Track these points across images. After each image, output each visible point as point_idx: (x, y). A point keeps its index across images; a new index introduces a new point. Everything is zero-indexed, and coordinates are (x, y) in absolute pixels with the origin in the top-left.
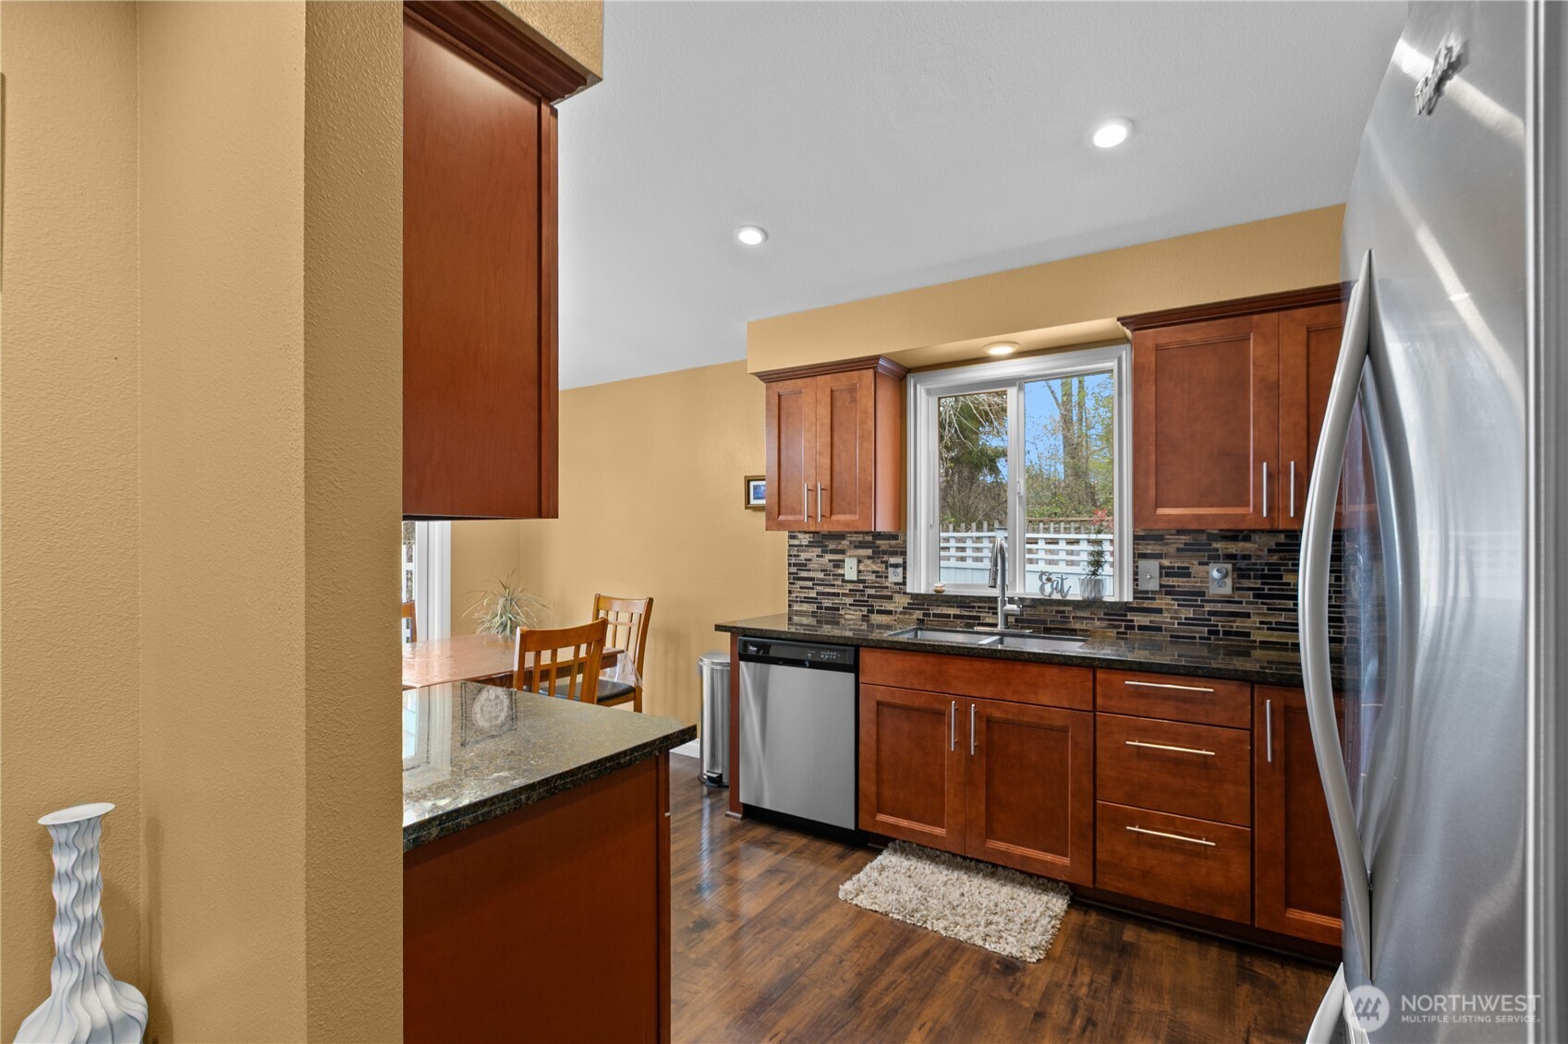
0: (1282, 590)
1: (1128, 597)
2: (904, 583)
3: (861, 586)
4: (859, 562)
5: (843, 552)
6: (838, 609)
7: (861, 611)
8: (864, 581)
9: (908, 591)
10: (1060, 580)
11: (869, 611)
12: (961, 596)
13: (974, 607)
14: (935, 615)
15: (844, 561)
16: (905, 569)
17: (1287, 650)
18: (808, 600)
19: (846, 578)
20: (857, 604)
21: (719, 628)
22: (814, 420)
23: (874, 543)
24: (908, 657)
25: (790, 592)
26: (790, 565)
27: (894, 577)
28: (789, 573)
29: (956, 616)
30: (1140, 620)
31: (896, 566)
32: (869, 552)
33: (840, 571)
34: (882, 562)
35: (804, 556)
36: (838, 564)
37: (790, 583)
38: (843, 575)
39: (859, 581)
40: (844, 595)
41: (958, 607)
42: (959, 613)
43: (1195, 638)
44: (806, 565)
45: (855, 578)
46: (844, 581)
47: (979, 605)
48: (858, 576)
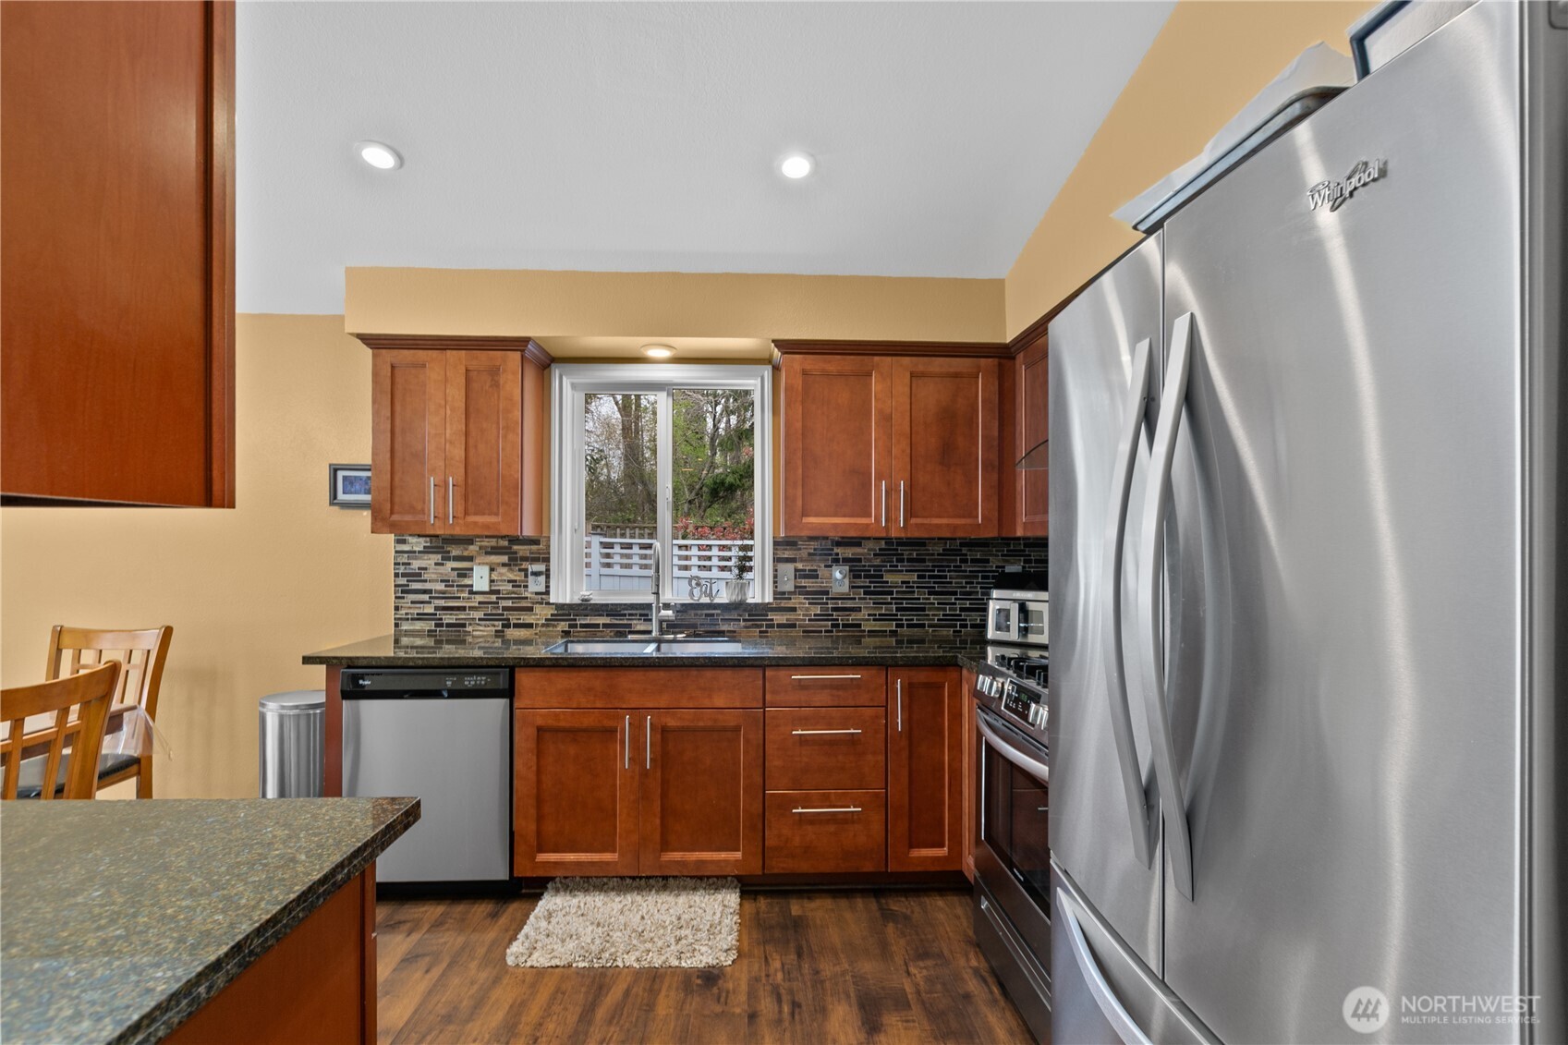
0: (883, 587)
1: (769, 598)
2: (547, 593)
3: (493, 598)
4: (492, 570)
5: (470, 559)
6: (464, 625)
7: (494, 626)
8: (497, 592)
9: (551, 601)
10: (709, 585)
11: (503, 626)
12: (612, 604)
13: (625, 615)
14: (583, 626)
15: (472, 569)
16: (548, 577)
18: (421, 617)
19: (475, 589)
20: (488, 618)
21: (308, 660)
22: (443, 403)
23: (511, 548)
24: (575, 674)
25: (397, 608)
26: (396, 575)
27: (535, 585)
28: (396, 586)
29: (605, 625)
30: (779, 618)
31: (536, 574)
32: (505, 559)
33: (467, 581)
34: (520, 570)
35: (416, 564)
36: (464, 573)
37: (396, 598)
38: (472, 586)
39: (492, 592)
40: (471, 608)
41: (608, 615)
42: (608, 622)
43: (821, 632)
44: (420, 575)
45: (486, 589)
46: (471, 592)
47: (630, 612)
48: (490, 586)
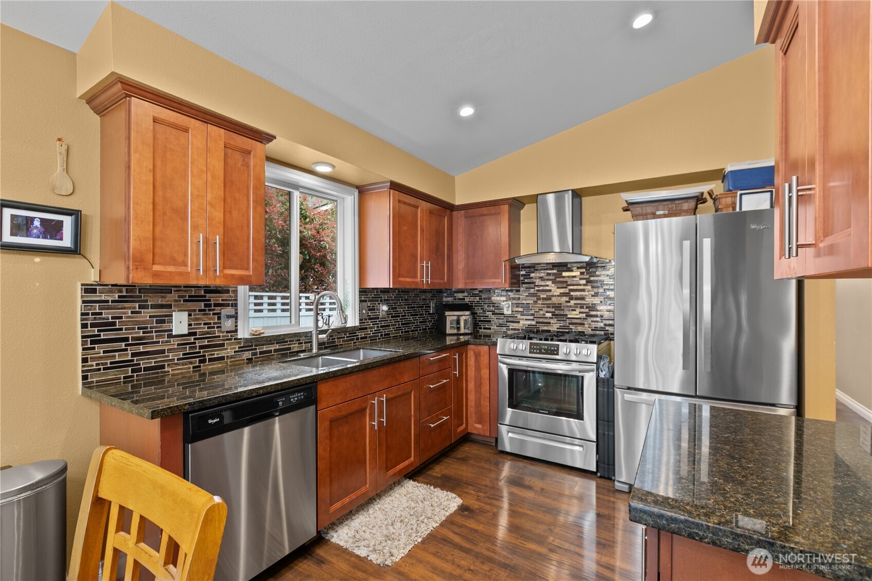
1: (357, 324)
2: (236, 331)
3: (192, 339)
4: (190, 315)
5: (170, 306)
6: (163, 367)
7: (191, 363)
8: (195, 334)
9: (239, 337)
10: (328, 317)
11: (200, 362)
12: (283, 335)
13: (287, 342)
14: (261, 353)
15: (171, 316)
16: (236, 318)
17: (397, 338)
18: (116, 365)
19: (174, 333)
20: (187, 356)
23: (205, 297)
25: (85, 360)
26: (84, 326)
27: (228, 324)
28: (83, 337)
29: (276, 351)
30: (361, 334)
31: (229, 317)
32: (202, 305)
33: (165, 326)
34: (214, 314)
35: (108, 315)
36: (165, 319)
37: (84, 349)
38: (171, 330)
39: (190, 334)
40: (170, 350)
41: (277, 343)
42: (277, 348)
43: (376, 339)
44: (114, 324)
45: (186, 332)
46: (170, 336)
47: (290, 339)
48: (189, 329)
